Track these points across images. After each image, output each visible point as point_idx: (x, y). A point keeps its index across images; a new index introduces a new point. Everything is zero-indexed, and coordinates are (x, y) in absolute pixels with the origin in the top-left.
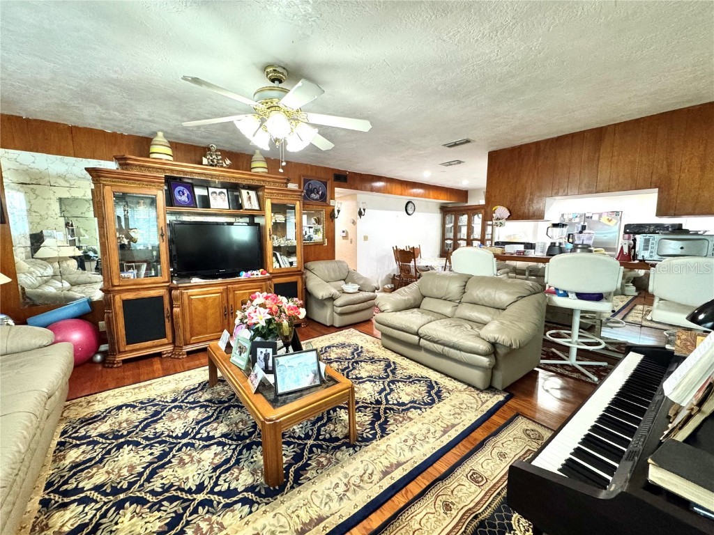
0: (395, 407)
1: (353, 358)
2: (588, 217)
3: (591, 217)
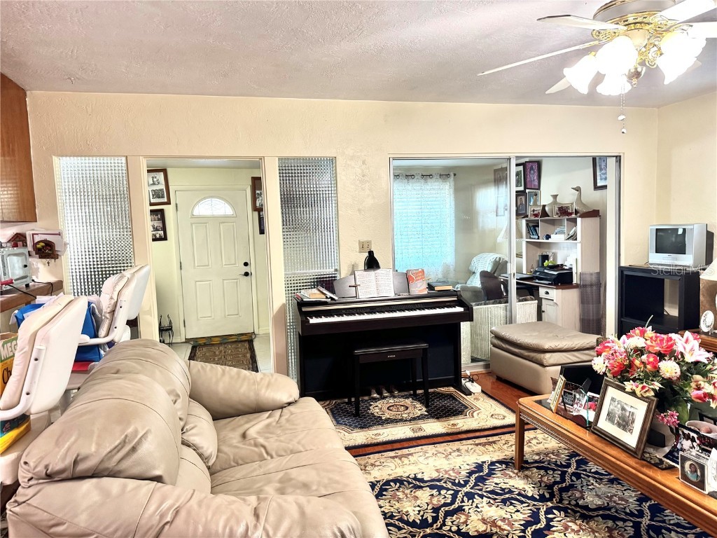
0: (449, 486)
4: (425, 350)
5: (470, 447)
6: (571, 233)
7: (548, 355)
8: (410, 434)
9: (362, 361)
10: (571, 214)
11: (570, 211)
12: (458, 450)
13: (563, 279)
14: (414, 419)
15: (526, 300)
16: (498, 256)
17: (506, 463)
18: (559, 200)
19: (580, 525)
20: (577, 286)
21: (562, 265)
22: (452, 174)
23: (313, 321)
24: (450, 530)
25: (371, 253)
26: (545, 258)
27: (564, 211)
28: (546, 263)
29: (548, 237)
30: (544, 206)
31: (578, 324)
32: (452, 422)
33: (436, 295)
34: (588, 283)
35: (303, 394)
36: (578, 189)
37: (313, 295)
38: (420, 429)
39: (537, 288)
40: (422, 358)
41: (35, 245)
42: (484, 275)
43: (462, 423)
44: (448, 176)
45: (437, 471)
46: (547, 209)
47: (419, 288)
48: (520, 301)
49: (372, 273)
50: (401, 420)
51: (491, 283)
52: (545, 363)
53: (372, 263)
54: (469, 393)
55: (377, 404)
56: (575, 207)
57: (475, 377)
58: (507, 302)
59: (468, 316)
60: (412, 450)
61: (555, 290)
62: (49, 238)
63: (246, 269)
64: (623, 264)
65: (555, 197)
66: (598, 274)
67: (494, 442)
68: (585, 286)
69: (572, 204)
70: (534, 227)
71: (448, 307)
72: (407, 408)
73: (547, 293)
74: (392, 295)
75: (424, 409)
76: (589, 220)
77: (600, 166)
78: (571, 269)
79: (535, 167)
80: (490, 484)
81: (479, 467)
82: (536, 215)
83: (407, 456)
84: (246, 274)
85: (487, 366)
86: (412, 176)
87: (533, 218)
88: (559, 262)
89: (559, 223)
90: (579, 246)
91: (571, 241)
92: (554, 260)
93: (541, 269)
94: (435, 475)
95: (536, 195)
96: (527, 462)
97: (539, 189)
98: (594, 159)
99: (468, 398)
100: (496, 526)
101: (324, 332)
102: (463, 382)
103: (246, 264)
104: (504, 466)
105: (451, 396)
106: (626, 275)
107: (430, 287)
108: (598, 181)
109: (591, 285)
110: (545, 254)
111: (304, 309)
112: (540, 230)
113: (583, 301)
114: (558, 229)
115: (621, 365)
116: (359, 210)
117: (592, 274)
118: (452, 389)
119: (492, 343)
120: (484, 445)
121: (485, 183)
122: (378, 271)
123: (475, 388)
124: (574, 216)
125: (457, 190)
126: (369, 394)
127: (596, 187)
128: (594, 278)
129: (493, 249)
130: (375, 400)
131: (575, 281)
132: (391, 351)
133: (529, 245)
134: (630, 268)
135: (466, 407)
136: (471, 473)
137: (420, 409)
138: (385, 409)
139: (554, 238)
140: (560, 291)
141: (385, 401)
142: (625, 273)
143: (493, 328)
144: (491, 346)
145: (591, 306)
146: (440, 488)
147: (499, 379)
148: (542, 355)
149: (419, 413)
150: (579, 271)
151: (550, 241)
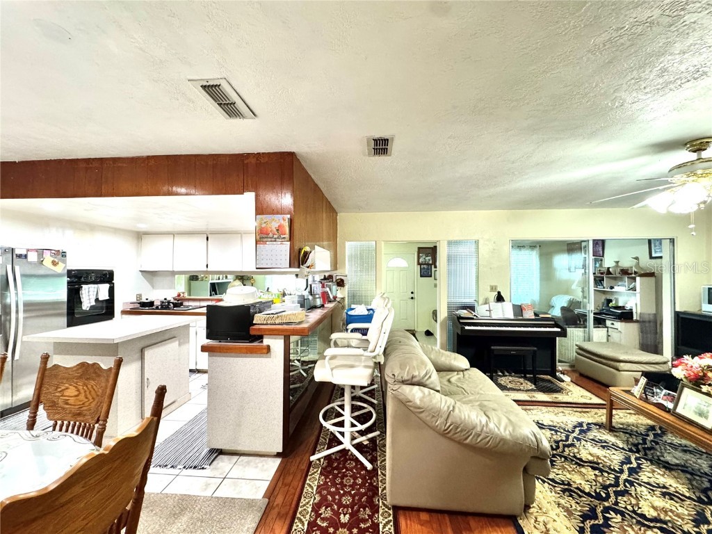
0: (562, 431)
1: (606, 510)
2: (20, 256)
3: (26, 256)
4: (534, 351)
5: (571, 412)
6: (631, 286)
7: (622, 364)
8: (528, 399)
9: (495, 353)
10: (631, 274)
11: (630, 272)
12: (563, 412)
13: (626, 316)
14: (528, 390)
15: (599, 327)
16: (572, 297)
17: (600, 426)
18: (620, 264)
19: (664, 472)
20: (637, 321)
21: (624, 307)
22: (538, 246)
23: (467, 328)
24: (569, 455)
25: (499, 293)
26: (610, 301)
27: (625, 272)
28: (610, 305)
29: (612, 288)
30: (609, 268)
31: (638, 346)
32: (554, 396)
33: (539, 319)
34: (647, 320)
35: (472, 366)
36: (637, 258)
37: (464, 313)
38: (534, 397)
39: (604, 320)
40: (533, 356)
41: (336, 280)
42: (563, 309)
43: (561, 397)
44: (535, 247)
45: (552, 421)
46: (611, 270)
47: (529, 314)
48: (594, 327)
49: (499, 304)
50: (520, 390)
51: (569, 314)
52: (620, 369)
53: (500, 298)
54: (563, 381)
55: (502, 378)
56: (634, 269)
57: (565, 372)
58: (585, 327)
59: (563, 334)
60: (532, 407)
61: (619, 323)
62: (342, 278)
63: (412, 295)
64: (677, 310)
65: (617, 262)
66: (655, 315)
67: (587, 412)
68: (644, 322)
69: (632, 267)
70: (600, 281)
71: (549, 327)
72: (522, 384)
73: (613, 324)
74: (512, 317)
75: (533, 386)
76: (646, 279)
77: (655, 244)
78: (631, 310)
79: (600, 243)
80: (591, 435)
81: (581, 425)
82: (602, 274)
83: (530, 410)
84: (412, 298)
85: (572, 366)
86: (523, 247)
87: (599, 275)
88: (620, 304)
89: (621, 279)
90: (638, 295)
91: (631, 292)
92: (616, 303)
93: (607, 308)
94: (551, 423)
95: (601, 260)
96: (614, 427)
97: (603, 256)
98: (650, 241)
99: (562, 383)
100: (600, 459)
101: (472, 334)
102: (557, 374)
103: (412, 293)
104: (598, 427)
105: (549, 381)
106: (682, 318)
107: (536, 314)
108: (653, 253)
109: (650, 322)
110: (608, 298)
111: (461, 321)
112: (605, 283)
113: (643, 331)
114: (620, 283)
115: (696, 375)
116: (491, 268)
117: (649, 314)
118: (549, 377)
119: (576, 352)
120: (580, 412)
121: (561, 251)
122: (504, 303)
123: (567, 378)
124: (633, 275)
125: (541, 255)
126: (497, 373)
127: (651, 257)
128: (652, 317)
129: (567, 292)
130: (500, 376)
131: (635, 318)
132: (513, 349)
133: (597, 292)
134: (684, 313)
135: (562, 389)
136: (575, 427)
137: (530, 386)
138: (508, 381)
139: (616, 289)
140: (623, 323)
141: (507, 378)
142: (681, 316)
143: (577, 343)
144: (575, 354)
145: (649, 335)
146: (556, 431)
147: (582, 375)
148: (618, 364)
149: (531, 388)
150: (639, 311)
151: (613, 290)
